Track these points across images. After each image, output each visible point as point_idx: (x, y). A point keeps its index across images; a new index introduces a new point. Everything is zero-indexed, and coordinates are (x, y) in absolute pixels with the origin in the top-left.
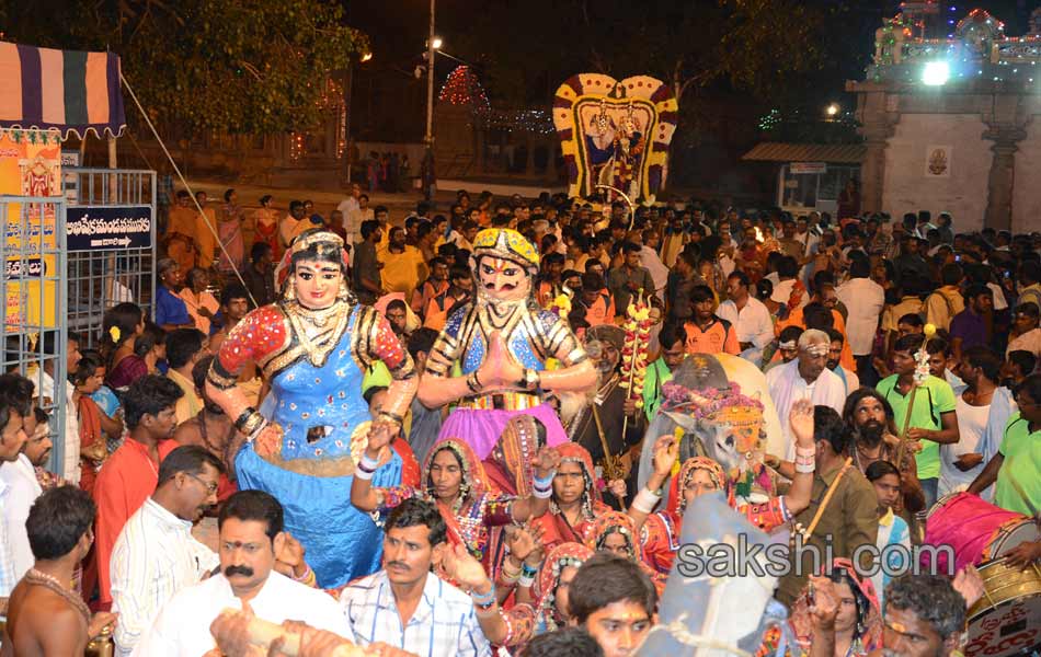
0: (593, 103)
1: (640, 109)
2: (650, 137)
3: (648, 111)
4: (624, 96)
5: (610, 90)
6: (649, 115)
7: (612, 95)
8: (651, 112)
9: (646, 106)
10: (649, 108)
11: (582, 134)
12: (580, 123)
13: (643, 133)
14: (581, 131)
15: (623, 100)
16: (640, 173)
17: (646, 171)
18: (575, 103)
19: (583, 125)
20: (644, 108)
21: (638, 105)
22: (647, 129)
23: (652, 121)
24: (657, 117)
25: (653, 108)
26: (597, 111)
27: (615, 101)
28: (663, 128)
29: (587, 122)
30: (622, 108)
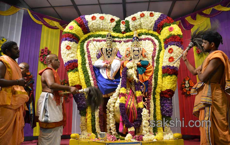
0: (100, 38)
1: (145, 39)
2: (158, 63)
3: (153, 41)
4: (128, 30)
5: (114, 24)
6: (155, 44)
7: (117, 29)
8: (156, 41)
9: (150, 37)
10: (153, 38)
11: (87, 65)
12: (86, 56)
13: (150, 61)
14: (87, 61)
15: (128, 34)
16: (152, 101)
17: (158, 97)
18: (82, 39)
19: (89, 56)
20: (149, 39)
21: (143, 37)
22: (153, 57)
23: (158, 49)
24: (163, 45)
25: (157, 38)
26: (104, 45)
27: (121, 35)
28: (171, 51)
29: (93, 54)
30: (128, 41)
